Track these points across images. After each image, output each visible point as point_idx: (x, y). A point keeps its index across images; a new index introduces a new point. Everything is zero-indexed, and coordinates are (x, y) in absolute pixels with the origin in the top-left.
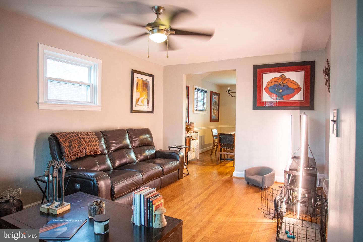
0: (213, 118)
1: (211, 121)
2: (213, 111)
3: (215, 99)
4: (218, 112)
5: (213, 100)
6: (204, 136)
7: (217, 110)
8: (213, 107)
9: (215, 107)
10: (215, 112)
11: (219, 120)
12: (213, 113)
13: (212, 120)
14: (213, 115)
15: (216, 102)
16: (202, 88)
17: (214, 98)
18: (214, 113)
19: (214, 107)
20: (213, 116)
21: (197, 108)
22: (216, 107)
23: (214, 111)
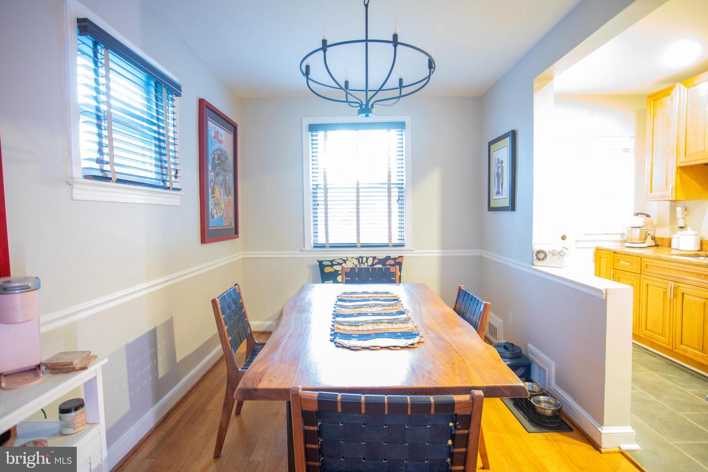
0: (212, 224)
1: (203, 241)
2: (213, 193)
3: (220, 142)
4: (232, 197)
5: (213, 147)
6: (169, 325)
7: (227, 193)
8: (211, 175)
9: (221, 178)
10: (220, 200)
11: (237, 232)
12: (211, 202)
13: (207, 236)
14: (215, 211)
15: (226, 158)
16: (142, 49)
17: (215, 138)
18: (217, 204)
19: (217, 175)
20: (213, 217)
21: (107, 167)
22: (225, 180)
23: (217, 194)
